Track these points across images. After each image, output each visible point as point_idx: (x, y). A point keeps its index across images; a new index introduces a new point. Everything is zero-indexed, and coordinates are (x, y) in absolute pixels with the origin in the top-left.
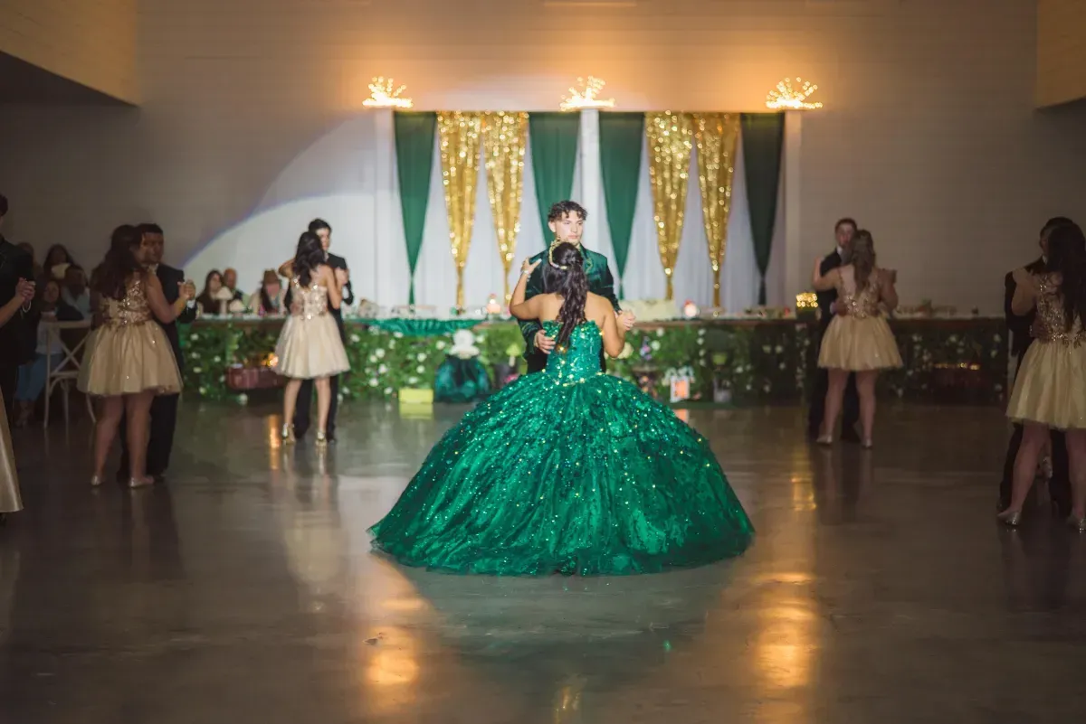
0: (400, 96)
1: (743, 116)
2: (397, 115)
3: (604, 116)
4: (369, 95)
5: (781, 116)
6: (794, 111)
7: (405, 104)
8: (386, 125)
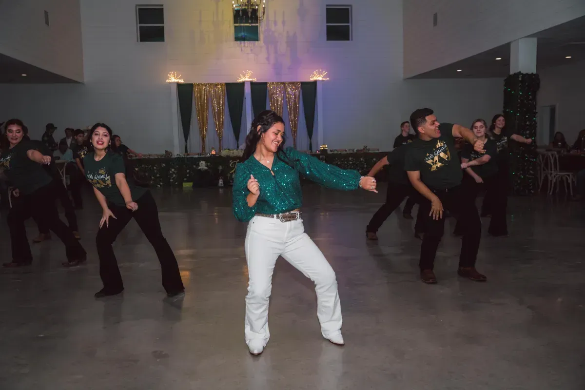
0: (180, 79)
1: (302, 83)
2: (179, 85)
3: (252, 83)
4: (168, 78)
5: (315, 82)
6: (319, 81)
7: (181, 81)
8: (174, 90)
